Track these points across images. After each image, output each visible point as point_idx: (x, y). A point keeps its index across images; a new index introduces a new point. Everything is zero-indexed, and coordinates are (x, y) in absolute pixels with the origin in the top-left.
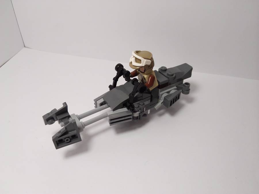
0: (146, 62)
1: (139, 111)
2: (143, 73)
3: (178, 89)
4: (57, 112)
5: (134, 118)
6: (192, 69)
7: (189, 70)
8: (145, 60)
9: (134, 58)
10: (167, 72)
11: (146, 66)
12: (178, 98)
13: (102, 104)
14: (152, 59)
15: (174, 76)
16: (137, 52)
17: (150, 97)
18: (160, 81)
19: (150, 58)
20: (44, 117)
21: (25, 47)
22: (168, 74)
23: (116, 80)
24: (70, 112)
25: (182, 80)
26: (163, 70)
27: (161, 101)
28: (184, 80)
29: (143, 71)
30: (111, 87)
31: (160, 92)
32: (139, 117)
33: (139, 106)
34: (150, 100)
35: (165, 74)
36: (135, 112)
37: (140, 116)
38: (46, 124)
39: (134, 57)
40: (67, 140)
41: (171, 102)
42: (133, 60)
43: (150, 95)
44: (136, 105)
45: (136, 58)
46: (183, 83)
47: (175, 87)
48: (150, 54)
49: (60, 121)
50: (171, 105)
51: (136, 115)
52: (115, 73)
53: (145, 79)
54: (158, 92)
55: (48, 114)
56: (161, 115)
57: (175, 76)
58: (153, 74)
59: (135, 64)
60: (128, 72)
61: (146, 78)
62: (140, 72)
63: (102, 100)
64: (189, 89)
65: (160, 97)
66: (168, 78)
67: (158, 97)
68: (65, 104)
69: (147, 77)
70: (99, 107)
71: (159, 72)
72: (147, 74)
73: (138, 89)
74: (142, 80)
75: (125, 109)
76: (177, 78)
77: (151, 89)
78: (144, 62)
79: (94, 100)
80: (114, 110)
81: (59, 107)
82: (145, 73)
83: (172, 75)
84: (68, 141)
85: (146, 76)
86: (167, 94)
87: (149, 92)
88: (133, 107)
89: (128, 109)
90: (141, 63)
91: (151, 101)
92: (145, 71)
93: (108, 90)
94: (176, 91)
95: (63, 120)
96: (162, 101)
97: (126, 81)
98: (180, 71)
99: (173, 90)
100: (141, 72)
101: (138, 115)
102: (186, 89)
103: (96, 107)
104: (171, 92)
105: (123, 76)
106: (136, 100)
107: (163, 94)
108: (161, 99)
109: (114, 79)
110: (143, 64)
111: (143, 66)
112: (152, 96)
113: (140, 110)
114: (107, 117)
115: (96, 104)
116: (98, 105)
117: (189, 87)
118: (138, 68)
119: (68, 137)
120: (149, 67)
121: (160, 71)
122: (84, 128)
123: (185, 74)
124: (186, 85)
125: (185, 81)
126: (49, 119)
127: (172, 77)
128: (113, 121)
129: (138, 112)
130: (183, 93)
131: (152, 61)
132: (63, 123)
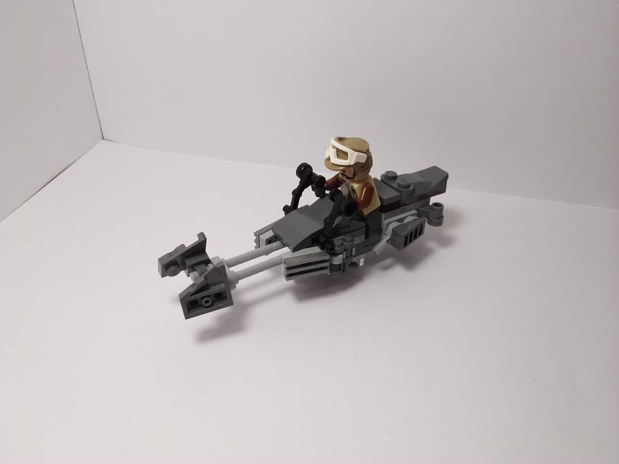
0: (358, 156)
1: (342, 253)
2: (352, 179)
3: (419, 215)
4: (186, 252)
5: (332, 267)
6: (447, 176)
7: (443, 178)
8: (356, 153)
9: (335, 150)
10: (398, 181)
11: (357, 164)
12: (421, 233)
13: (269, 241)
14: (367, 152)
15: (411, 188)
16: (340, 140)
17: (364, 229)
18: (385, 197)
19: (365, 150)
20: (160, 260)
21: (103, 139)
22: (399, 185)
23: (297, 194)
24: (211, 252)
25: (427, 197)
26: (390, 178)
27: (386, 238)
28: (432, 198)
29: (352, 176)
30: (287, 209)
31: (385, 219)
32: (342, 266)
33: (343, 244)
34: (364, 236)
35: (395, 185)
36: (336, 255)
37: (344, 263)
38: (163, 275)
39: (334, 147)
40: (207, 302)
41: (406, 238)
42: (331, 153)
43: (363, 224)
44: (337, 241)
45: (338, 150)
46: (430, 204)
47: (415, 212)
48: (364, 143)
49: (192, 268)
50: (406, 245)
51: (338, 260)
52: (296, 182)
53: (354, 191)
54: (381, 220)
55: (170, 254)
56: (386, 268)
57: (414, 189)
58: (370, 182)
59: (335, 160)
60: (322, 179)
61: (356, 189)
62: (344, 178)
63: (270, 234)
64: (443, 216)
65: (384, 230)
66: (400, 192)
67: (380, 231)
68: (202, 235)
69: (358, 188)
70: (264, 247)
71: (382, 180)
72: (358, 182)
73: (342, 208)
74: (349, 195)
75: (316, 249)
76: (417, 193)
77: (366, 212)
78: (353, 158)
79: (255, 234)
80: (295, 250)
81: (190, 241)
82: (355, 179)
83: (408, 186)
84: (209, 304)
85: (356, 186)
86: (397, 224)
87: (362, 218)
88: (332, 244)
89: (322, 249)
90: (347, 159)
91: (366, 237)
92: (354, 175)
93: (282, 214)
94: (416, 217)
95: (196, 267)
96: (388, 237)
97: (317, 196)
98: (422, 180)
99: (409, 217)
100: (348, 178)
101: (341, 262)
102: (436, 215)
103: (258, 246)
104: (406, 221)
105: (312, 187)
106: (337, 232)
107: (390, 223)
108: (387, 233)
109: (293, 193)
110: (351, 161)
111: (352, 164)
112: (367, 227)
113: (345, 252)
114: (281, 263)
115: (258, 241)
116: (263, 242)
117: (441, 210)
118: (342, 168)
119: (208, 296)
120: (362, 167)
121: (384, 179)
122: (237, 282)
123: (432, 186)
124: (436, 208)
125: (434, 200)
126: (170, 266)
127: (407, 190)
128: (292, 271)
129: (341, 256)
130: (430, 223)
131: (368, 157)
132: (196, 274)
